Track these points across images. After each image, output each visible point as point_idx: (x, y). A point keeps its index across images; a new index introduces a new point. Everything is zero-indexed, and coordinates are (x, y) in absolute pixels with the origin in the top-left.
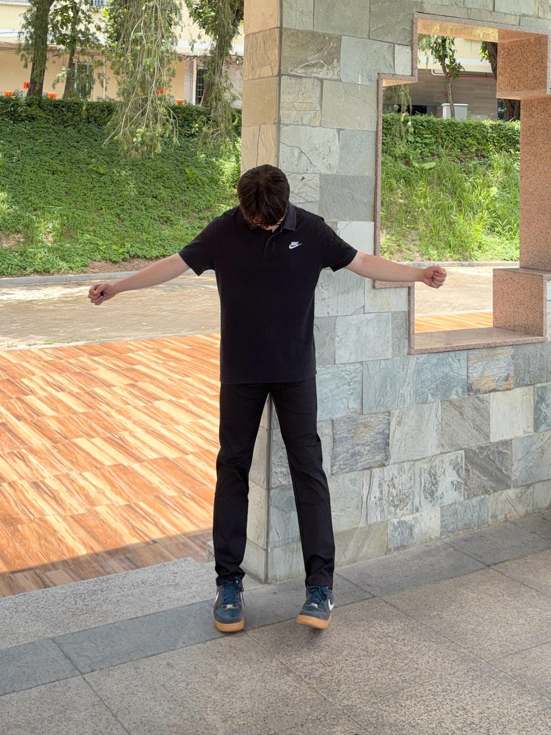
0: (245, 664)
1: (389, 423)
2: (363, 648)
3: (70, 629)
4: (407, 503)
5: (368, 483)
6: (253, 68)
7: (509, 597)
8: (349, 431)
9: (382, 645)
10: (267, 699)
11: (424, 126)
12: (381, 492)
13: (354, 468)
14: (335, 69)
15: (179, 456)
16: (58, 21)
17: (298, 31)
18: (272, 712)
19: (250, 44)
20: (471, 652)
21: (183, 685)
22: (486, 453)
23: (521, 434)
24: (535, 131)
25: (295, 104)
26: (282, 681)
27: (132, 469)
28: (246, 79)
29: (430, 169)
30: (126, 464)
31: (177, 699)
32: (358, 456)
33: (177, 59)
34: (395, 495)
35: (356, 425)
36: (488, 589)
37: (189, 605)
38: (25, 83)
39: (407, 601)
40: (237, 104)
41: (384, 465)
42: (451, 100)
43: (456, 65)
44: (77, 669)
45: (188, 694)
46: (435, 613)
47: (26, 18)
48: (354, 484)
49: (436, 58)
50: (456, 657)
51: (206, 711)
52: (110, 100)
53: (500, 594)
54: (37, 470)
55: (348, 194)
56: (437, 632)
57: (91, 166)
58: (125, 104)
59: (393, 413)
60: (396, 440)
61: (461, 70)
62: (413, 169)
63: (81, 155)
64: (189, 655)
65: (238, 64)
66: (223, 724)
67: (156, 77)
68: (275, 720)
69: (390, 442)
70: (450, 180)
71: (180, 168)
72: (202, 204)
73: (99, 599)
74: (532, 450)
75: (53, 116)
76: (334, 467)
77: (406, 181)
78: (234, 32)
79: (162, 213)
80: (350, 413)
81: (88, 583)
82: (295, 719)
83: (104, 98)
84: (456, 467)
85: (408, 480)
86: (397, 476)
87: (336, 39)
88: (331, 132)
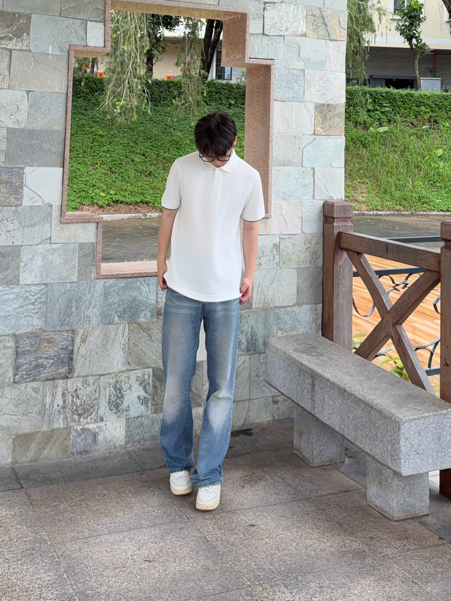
1: (73, 341)
4: (92, 413)
5: (52, 392)
8: (31, 345)
12: (64, 401)
13: (37, 378)
14: (24, 42)
32: (42, 368)
34: (78, 404)
35: (39, 340)
41: (67, 378)
48: (37, 392)
55: (37, 145)
59: (78, 332)
60: (80, 356)
69: (75, 358)
76: (16, 377)
80: (34, 330)
84: (143, 383)
85: (93, 392)
86: (82, 388)
87: (26, 17)
88: (20, 94)
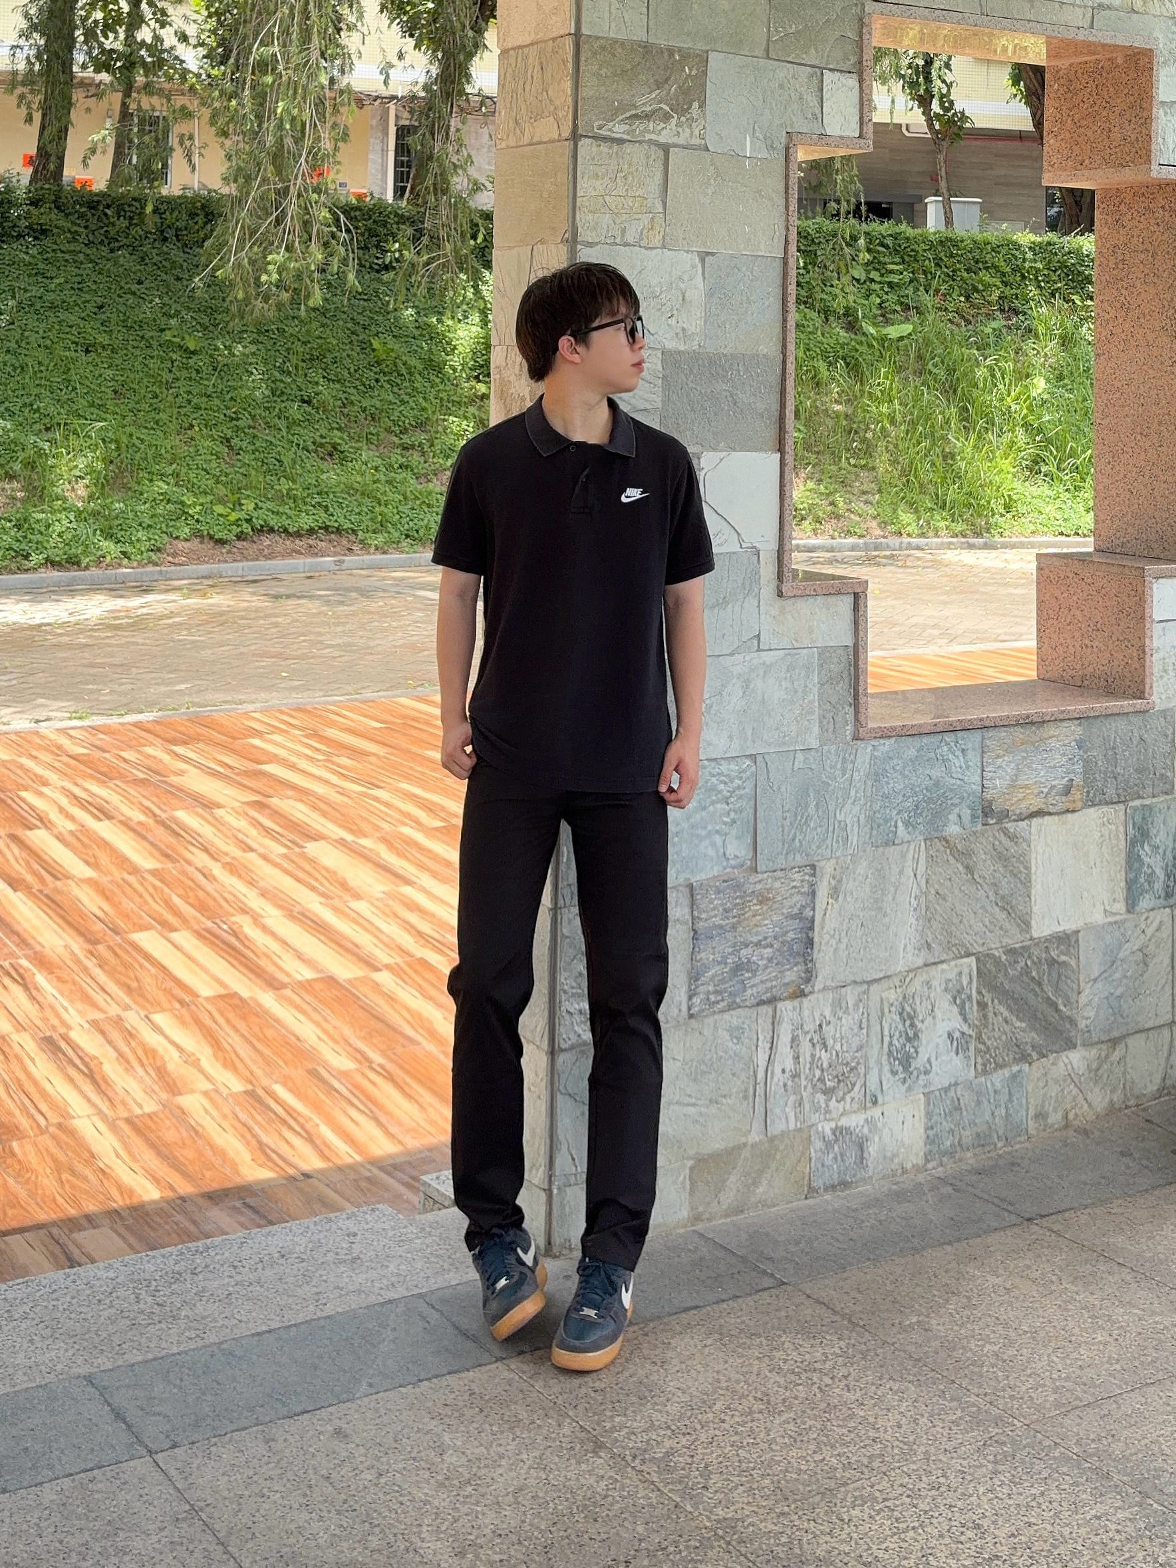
0: (502, 1432)
1: (813, 893)
2: (759, 1395)
3: (126, 1357)
4: (853, 1085)
5: (769, 1037)
6: (516, 122)
7: (1072, 1283)
8: (725, 911)
9: (800, 1388)
10: (551, 1505)
11: (886, 247)
12: (796, 1059)
13: (738, 1000)
14: (694, 125)
15: (360, 973)
16: (96, 22)
17: (616, 41)
18: (561, 1534)
19: (510, 70)
20: (991, 1403)
21: (369, 1477)
22: (1023, 964)
23: (1098, 918)
24: (1127, 257)
25: (607, 198)
26: (584, 1466)
27: (259, 1005)
28: (503, 145)
29: (901, 339)
30: (245, 994)
31: (356, 1507)
32: (748, 971)
33: (353, 103)
34: (825, 1065)
35: (742, 897)
36: (1028, 1267)
37: (382, 1304)
38: (25, 156)
39: (854, 1294)
40: (484, 201)
41: (802, 994)
42: (945, 191)
43: (955, 113)
44: (140, 1442)
45: (381, 1495)
46: (914, 1320)
47: (27, 16)
48: (738, 1039)
49: (913, 99)
50: (959, 1413)
51: (420, 1532)
52: (210, 191)
53: (1054, 1278)
54: (52, 1007)
55: (724, 394)
56: (919, 1360)
57: (168, 335)
58: (239, 201)
59: (823, 868)
60: (827, 933)
61: (968, 125)
62: (864, 339)
63: (147, 311)
64: (382, 1411)
65: (484, 115)
66: (456, 1560)
67: (308, 142)
68: (569, 1552)
69: (816, 939)
70: (943, 362)
71: (361, 338)
72: (409, 415)
73: (188, 1291)
74: (1121, 956)
75: (86, 227)
76: (694, 1000)
77: (847, 364)
78: (476, 46)
79: (321, 436)
80: (728, 870)
81: (163, 1256)
82: (613, 1548)
83: (196, 187)
84: (958, 997)
85: (856, 1030)
86: (833, 1020)
87: (697, 60)
88: (687, 261)
